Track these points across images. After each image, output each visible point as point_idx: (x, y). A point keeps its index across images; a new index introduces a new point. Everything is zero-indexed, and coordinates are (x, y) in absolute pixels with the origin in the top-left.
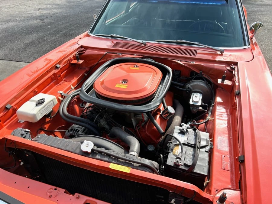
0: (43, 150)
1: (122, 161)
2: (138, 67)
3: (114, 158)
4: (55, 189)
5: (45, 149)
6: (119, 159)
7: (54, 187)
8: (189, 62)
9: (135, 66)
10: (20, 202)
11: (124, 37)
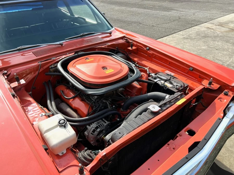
0: (142, 130)
1: (173, 101)
2: (88, 59)
3: (168, 103)
4: (169, 145)
5: (143, 129)
6: (171, 101)
7: (166, 145)
8: (106, 45)
9: (86, 59)
10: (174, 165)
11: (38, 45)
